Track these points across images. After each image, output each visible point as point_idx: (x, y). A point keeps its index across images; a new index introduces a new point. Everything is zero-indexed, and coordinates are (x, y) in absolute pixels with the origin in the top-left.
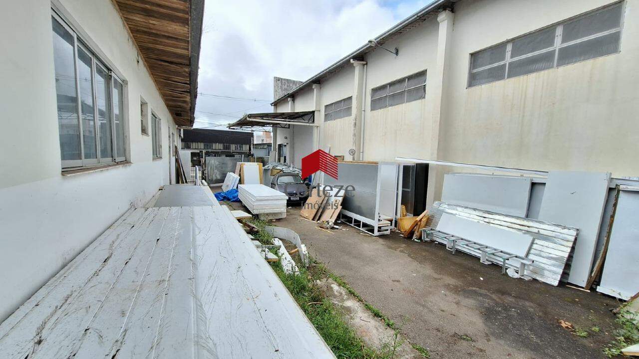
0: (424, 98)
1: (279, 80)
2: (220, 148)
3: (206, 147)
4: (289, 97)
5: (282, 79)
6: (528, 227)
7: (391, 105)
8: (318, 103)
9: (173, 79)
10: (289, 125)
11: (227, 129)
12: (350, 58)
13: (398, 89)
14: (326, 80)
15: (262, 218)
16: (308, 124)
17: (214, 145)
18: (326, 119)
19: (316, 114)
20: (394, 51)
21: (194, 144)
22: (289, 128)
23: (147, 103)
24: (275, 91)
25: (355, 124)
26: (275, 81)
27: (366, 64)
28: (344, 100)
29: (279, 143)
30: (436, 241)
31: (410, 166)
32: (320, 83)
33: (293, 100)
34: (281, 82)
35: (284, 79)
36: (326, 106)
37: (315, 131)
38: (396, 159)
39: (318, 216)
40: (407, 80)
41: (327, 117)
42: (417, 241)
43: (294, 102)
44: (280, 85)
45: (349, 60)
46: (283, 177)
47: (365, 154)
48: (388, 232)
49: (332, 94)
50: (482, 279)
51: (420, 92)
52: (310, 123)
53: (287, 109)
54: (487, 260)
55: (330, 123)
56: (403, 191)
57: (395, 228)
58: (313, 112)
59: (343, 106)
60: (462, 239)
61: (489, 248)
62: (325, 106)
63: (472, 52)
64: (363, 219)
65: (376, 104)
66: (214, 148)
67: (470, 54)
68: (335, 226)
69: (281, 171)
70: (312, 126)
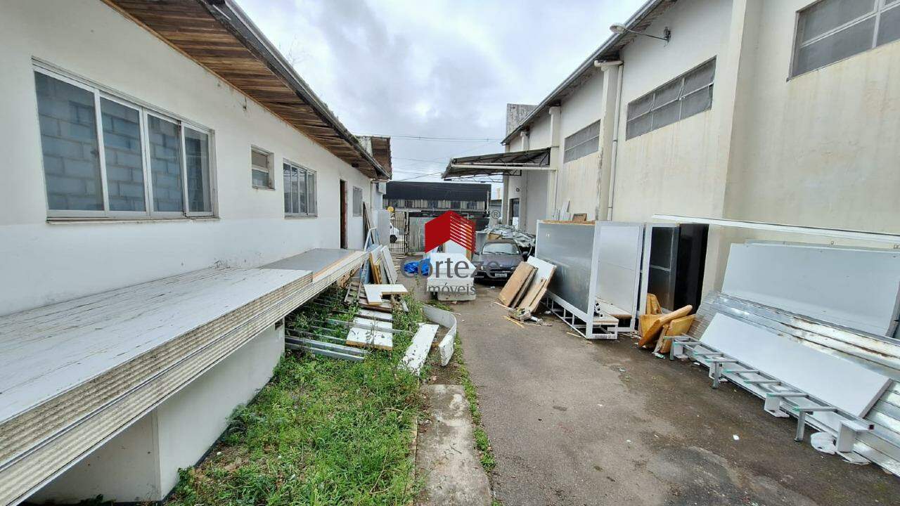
0: (710, 107)
1: (514, 108)
2: (447, 206)
3: (430, 205)
4: (521, 130)
5: (518, 106)
6: (884, 355)
7: (656, 128)
8: (556, 136)
9: (310, 123)
10: (521, 170)
11: (442, 181)
12: (594, 60)
13: (668, 98)
14: (568, 100)
15: (441, 298)
16: (539, 168)
17: (439, 202)
18: (566, 160)
19: (552, 152)
20: (663, 35)
21: (416, 201)
22: (521, 175)
23: (273, 154)
24: (508, 124)
25: (601, 164)
26: (508, 110)
27: (622, 64)
28: (590, 126)
29: (511, 196)
30: (697, 361)
31: (671, 228)
32: (560, 105)
33: (527, 135)
34: (518, 110)
35: (522, 106)
36: (568, 139)
37: (551, 178)
38: (654, 216)
39: (517, 301)
40: (683, 80)
41: (568, 156)
42: (659, 355)
43: (529, 137)
44: (515, 114)
45: (592, 64)
46: (492, 245)
47: (615, 209)
48: (615, 336)
49: (575, 120)
50: (736, 437)
51: (703, 100)
52: (543, 166)
53: (519, 148)
54: (782, 409)
55: (573, 164)
56: (651, 270)
57: (636, 332)
58: (549, 149)
59: (588, 137)
60: (737, 363)
61: (785, 385)
62: (566, 139)
63: (800, 7)
64: (576, 312)
65: (634, 128)
66: (439, 207)
67: (797, 12)
68: (533, 318)
69: (501, 236)
70: (547, 171)
